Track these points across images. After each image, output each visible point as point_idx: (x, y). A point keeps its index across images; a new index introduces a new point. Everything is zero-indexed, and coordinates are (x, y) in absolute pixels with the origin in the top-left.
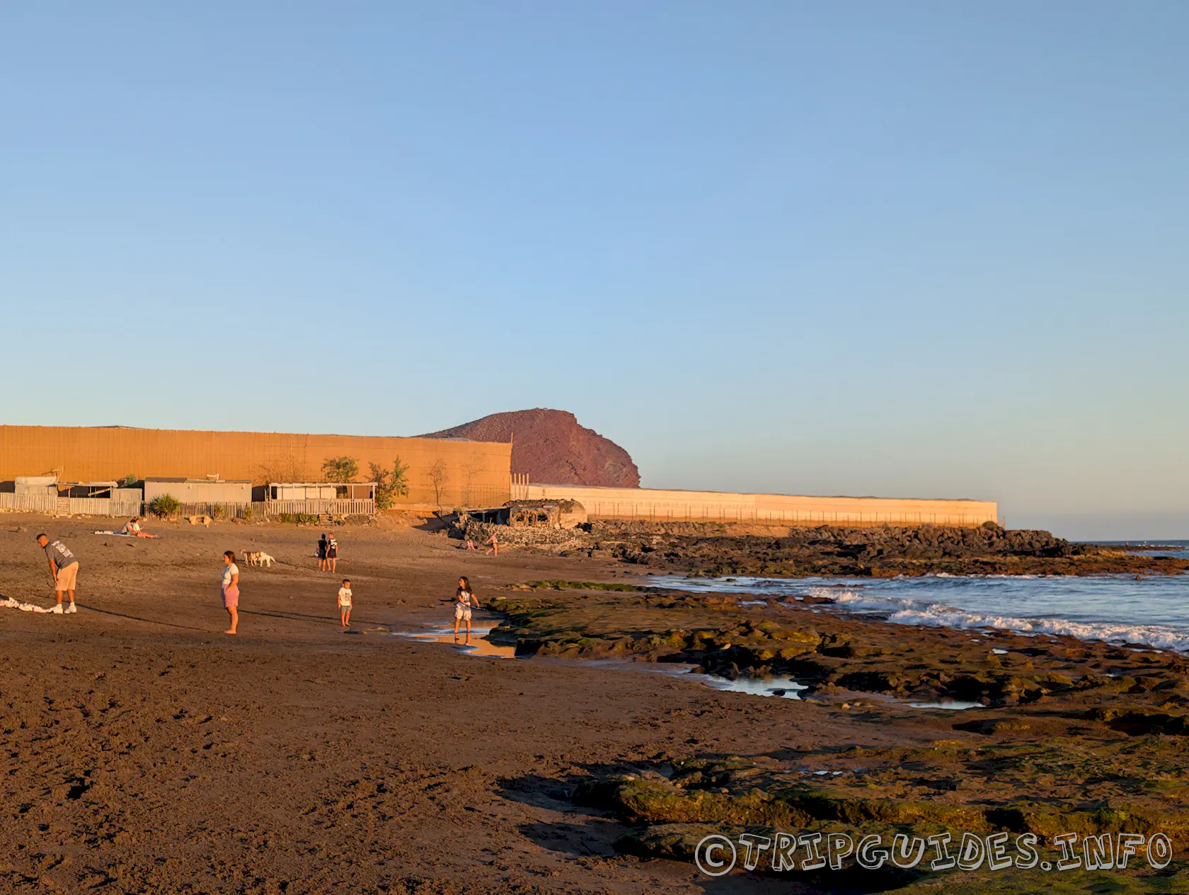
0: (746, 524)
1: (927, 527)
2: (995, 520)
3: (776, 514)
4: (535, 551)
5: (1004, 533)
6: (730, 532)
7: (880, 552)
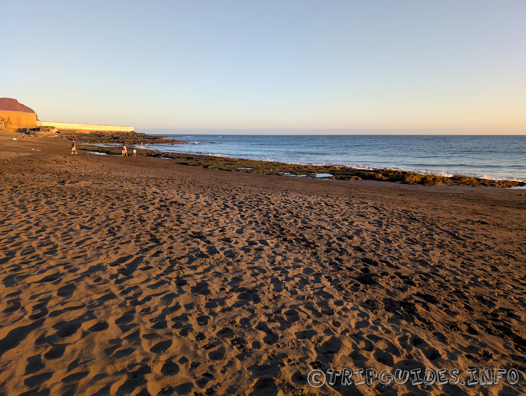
0: (80, 131)
1: (120, 132)
2: (134, 130)
3: (86, 128)
4: (48, 137)
5: (136, 133)
6: (76, 132)
7: (122, 138)
